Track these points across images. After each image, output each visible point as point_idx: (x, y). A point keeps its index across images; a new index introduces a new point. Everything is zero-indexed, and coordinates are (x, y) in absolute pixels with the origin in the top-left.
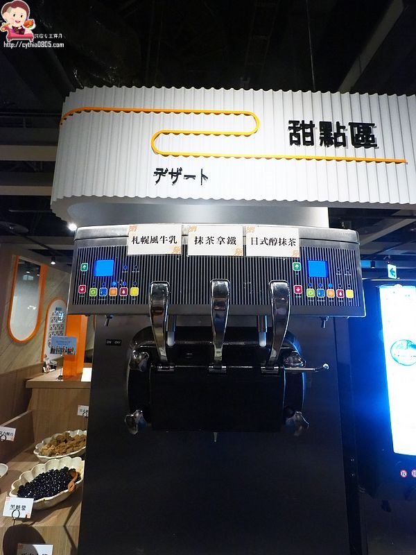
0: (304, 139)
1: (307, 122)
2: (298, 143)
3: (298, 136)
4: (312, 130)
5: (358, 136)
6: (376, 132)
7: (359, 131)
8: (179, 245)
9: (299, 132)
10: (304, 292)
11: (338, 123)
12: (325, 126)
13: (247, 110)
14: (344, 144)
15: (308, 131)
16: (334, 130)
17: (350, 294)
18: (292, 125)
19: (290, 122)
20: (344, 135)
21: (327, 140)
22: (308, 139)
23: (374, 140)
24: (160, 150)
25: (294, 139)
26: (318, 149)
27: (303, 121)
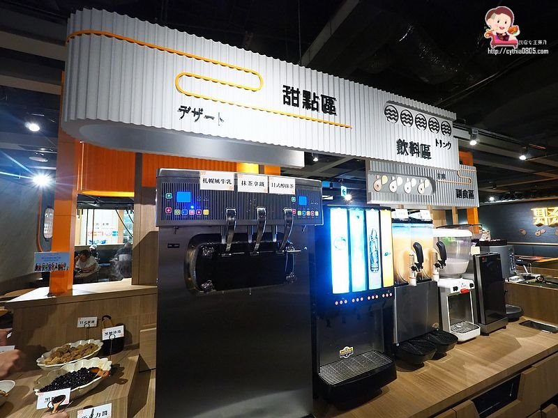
0: (293, 101)
1: (295, 89)
2: (289, 103)
3: (289, 98)
4: (298, 95)
5: (326, 105)
6: (336, 104)
7: (327, 102)
8: (233, 185)
9: (290, 95)
10: (297, 213)
11: (314, 94)
12: (307, 94)
13: (254, 71)
14: (317, 109)
15: (295, 95)
16: (312, 99)
17: (317, 213)
18: (285, 89)
19: (284, 86)
20: (317, 103)
21: (307, 105)
22: (295, 102)
23: (334, 110)
24: (184, 90)
25: (287, 100)
26: (301, 111)
27: (293, 88)
